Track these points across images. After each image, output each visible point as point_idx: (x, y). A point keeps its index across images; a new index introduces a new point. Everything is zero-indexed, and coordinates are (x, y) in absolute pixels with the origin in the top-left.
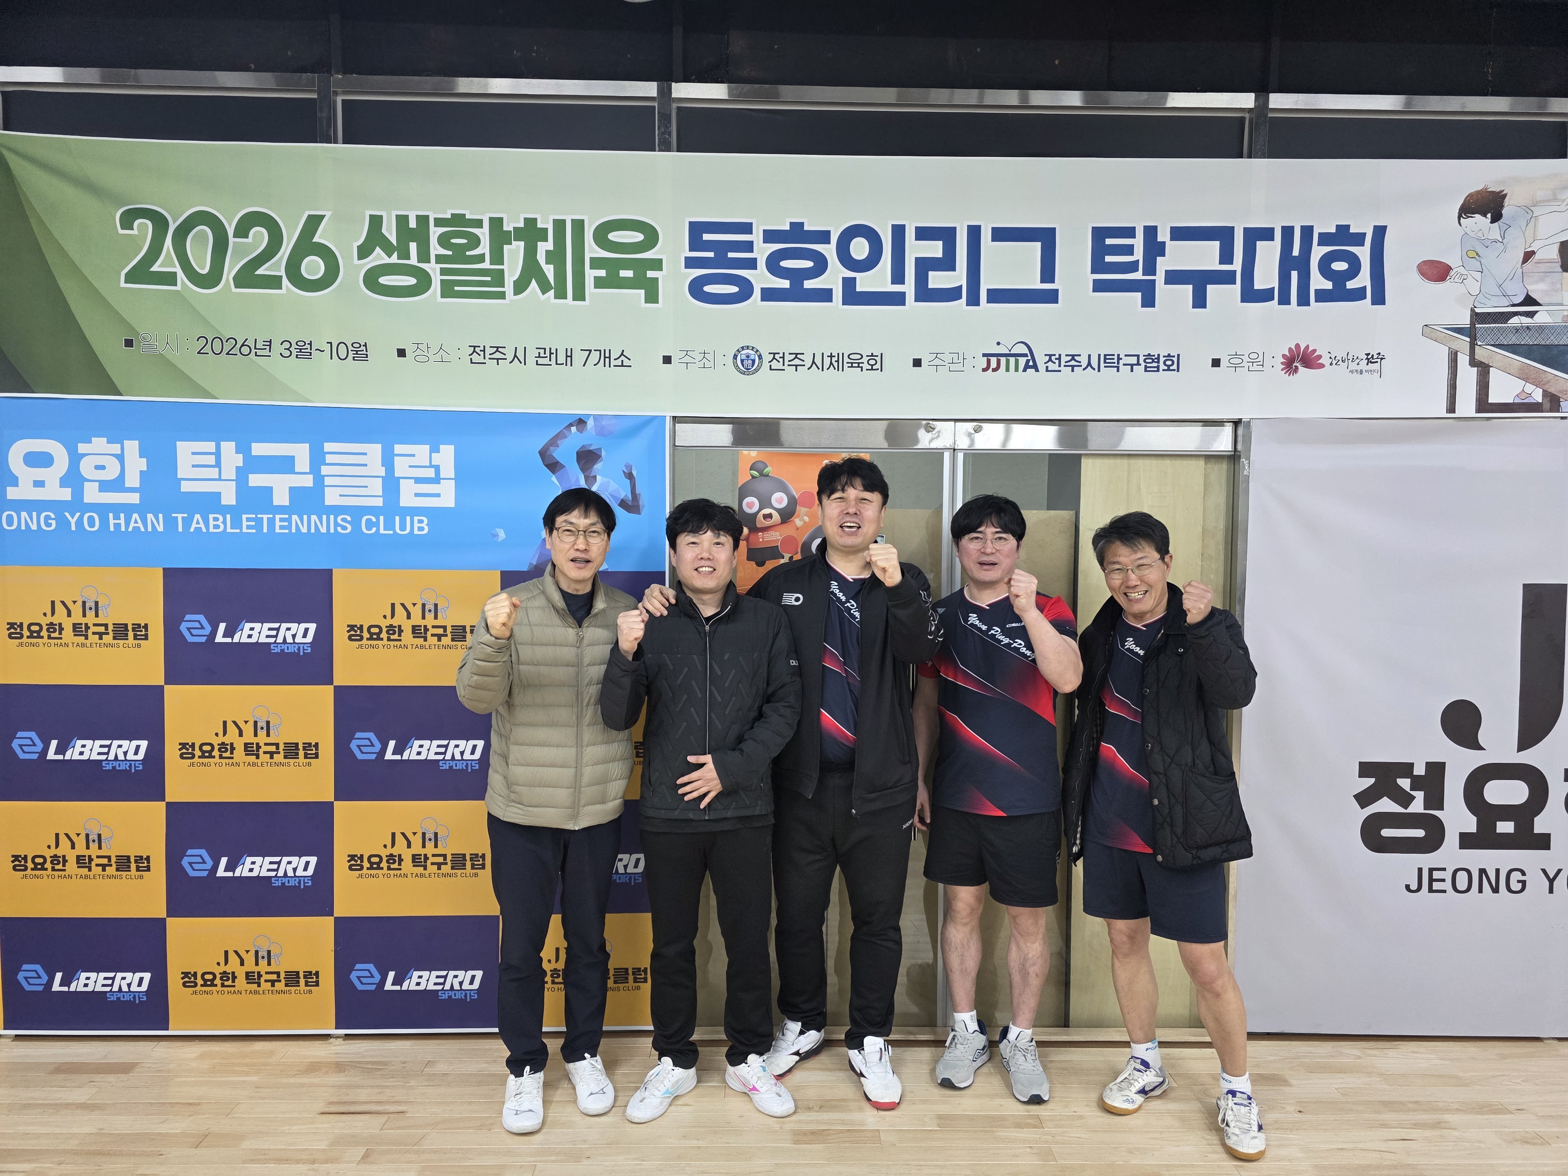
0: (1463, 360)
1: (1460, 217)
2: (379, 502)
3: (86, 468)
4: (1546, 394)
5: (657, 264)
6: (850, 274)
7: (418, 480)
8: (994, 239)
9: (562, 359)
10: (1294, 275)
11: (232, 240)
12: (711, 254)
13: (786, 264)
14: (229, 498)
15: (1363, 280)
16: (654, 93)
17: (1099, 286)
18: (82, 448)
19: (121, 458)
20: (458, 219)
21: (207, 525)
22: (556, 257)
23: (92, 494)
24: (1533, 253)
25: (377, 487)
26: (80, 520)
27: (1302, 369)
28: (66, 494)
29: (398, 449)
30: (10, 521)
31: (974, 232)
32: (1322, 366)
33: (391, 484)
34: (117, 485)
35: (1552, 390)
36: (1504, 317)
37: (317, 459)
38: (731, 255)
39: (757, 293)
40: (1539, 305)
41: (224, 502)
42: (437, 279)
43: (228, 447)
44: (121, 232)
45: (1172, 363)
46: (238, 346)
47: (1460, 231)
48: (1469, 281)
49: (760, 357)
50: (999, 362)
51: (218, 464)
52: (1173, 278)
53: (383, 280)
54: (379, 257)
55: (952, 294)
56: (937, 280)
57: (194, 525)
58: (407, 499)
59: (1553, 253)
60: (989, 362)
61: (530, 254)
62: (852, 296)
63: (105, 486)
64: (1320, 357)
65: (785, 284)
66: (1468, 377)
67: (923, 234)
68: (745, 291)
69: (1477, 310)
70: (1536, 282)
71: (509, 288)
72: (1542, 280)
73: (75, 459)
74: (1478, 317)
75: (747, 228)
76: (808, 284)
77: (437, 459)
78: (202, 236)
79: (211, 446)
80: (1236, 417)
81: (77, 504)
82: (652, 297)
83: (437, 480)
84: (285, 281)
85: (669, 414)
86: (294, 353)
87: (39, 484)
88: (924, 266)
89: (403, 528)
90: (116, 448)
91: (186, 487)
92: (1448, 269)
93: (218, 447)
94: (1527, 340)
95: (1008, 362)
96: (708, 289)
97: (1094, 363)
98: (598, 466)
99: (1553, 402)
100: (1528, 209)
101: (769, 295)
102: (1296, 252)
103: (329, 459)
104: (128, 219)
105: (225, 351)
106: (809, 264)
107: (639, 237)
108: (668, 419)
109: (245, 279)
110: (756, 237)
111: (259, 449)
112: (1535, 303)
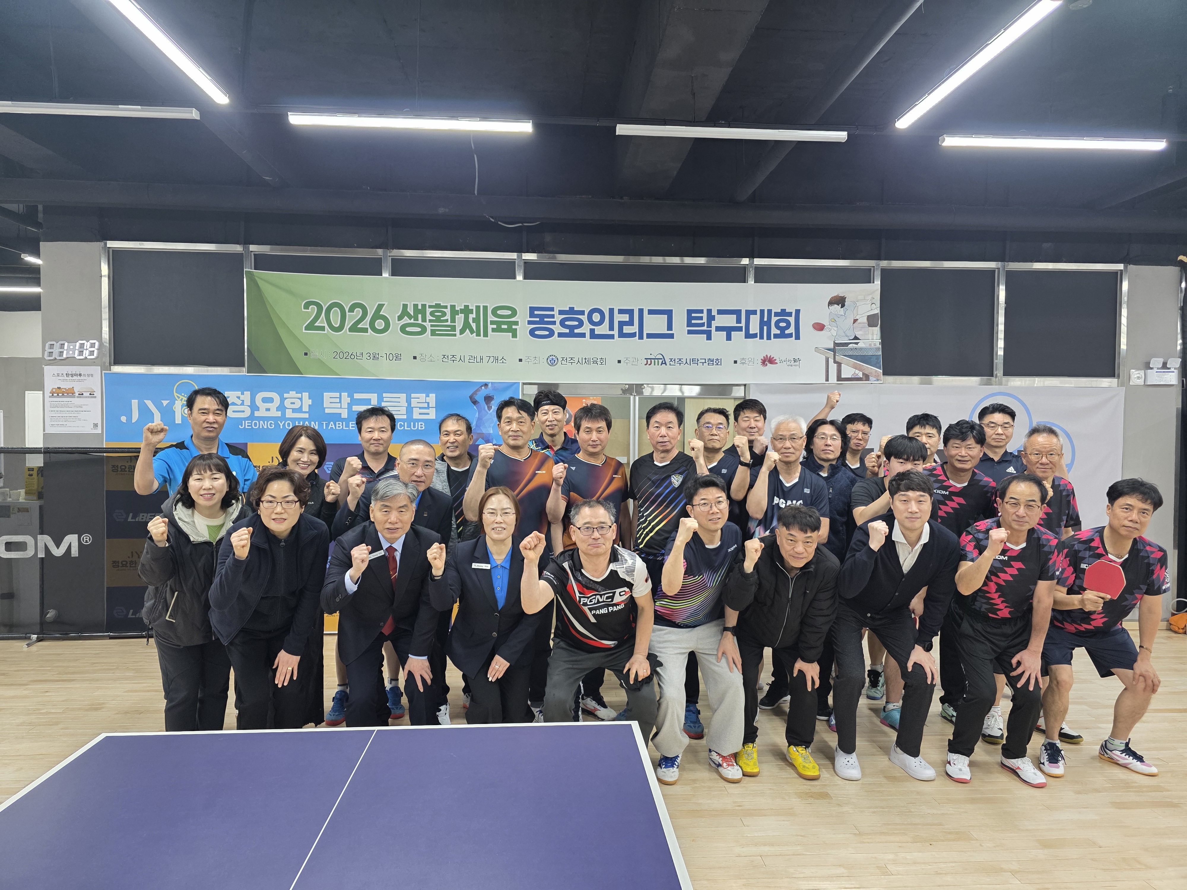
0: (831, 361)
1: (829, 306)
2: (405, 417)
3: (287, 403)
4: (863, 374)
5: (516, 323)
6: (593, 327)
7: (420, 408)
8: (649, 314)
9: (479, 360)
10: (765, 328)
11: (347, 313)
12: (538, 319)
13: (567, 323)
14: (345, 415)
15: (792, 330)
16: (516, 257)
17: (690, 332)
18: (286, 395)
19: (301, 399)
20: (438, 306)
21: (335, 427)
22: (476, 320)
23: (289, 414)
24: (857, 320)
25: (404, 410)
26: (285, 424)
27: (768, 364)
28: (279, 414)
29: (413, 395)
30: (255, 424)
31: (641, 311)
32: (777, 363)
33: (410, 410)
34: (300, 410)
35: (866, 373)
36: (846, 344)
37: (380, 399)
38: (546, 320)
39: (556, 334)
40: (860, 339)
41: (343, 416)
42: (429, 329)
43: (345, 395)
44: (303, 310)
45: (718, 362)
46: (350, 355)
47: (829, 311)
48: (832, 331)
49: (557, 359)
50: (651, 361)
51: (340, 402)
52: (718, 329)
53: (407, 329)
54: (406, 320)
55: (633, 335)
56: (627, 329)
57: (330, 426)
58: (416, 416)
59: (865, 320)
60: (647, 361)
61: (466, 319)
62: (593, 335)
63: (294, 411)
64: (776, 360)
65: (567, 331)
66: (833, 367)
67: (621, 311)
68: (551, 333)
69: (836, 342)
70: (858, 331)
71: (458, 332)
72: (861, 330)
73: (283, 399)
74: (836, 345)
75: (552, 309)
76: (576, 331)
77: (428, 399)
78: (336, 311)
79: (338, 395)
80: (745, 383)
81: (283, 418)
82: (515, 336)
83: (428, 408)
84: (369, 330)
85: (521, 382)
86: (372, 358)
87: (268, 410)
88: (622, 324)
89: (414, 427)
90: (299, 395)
91: (327, 411)
92: (824, 326)
93: (340, 395)
94: (855, 353)
95: (655, 361)
96: (537, 333)
97: (688, 362)
98: (493, 402)
99: (867, 377)
100: (855, 303)
101: (561, 335)
102: (766, 319)
103: (385, 399)
104: (307, 306)
105: (344, 357)
106: (577, 323)
107: (509, 312)
108: (521, 384)
109: (354, 328)
110: (556, 313)
111: (357, 396)
112: (859, 339)
